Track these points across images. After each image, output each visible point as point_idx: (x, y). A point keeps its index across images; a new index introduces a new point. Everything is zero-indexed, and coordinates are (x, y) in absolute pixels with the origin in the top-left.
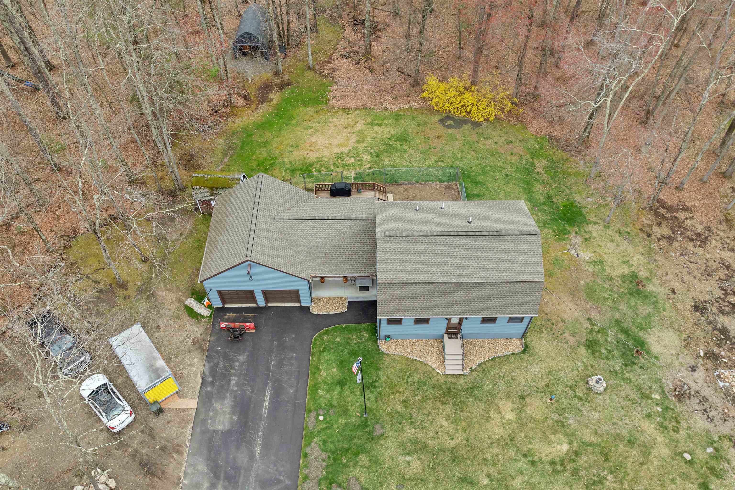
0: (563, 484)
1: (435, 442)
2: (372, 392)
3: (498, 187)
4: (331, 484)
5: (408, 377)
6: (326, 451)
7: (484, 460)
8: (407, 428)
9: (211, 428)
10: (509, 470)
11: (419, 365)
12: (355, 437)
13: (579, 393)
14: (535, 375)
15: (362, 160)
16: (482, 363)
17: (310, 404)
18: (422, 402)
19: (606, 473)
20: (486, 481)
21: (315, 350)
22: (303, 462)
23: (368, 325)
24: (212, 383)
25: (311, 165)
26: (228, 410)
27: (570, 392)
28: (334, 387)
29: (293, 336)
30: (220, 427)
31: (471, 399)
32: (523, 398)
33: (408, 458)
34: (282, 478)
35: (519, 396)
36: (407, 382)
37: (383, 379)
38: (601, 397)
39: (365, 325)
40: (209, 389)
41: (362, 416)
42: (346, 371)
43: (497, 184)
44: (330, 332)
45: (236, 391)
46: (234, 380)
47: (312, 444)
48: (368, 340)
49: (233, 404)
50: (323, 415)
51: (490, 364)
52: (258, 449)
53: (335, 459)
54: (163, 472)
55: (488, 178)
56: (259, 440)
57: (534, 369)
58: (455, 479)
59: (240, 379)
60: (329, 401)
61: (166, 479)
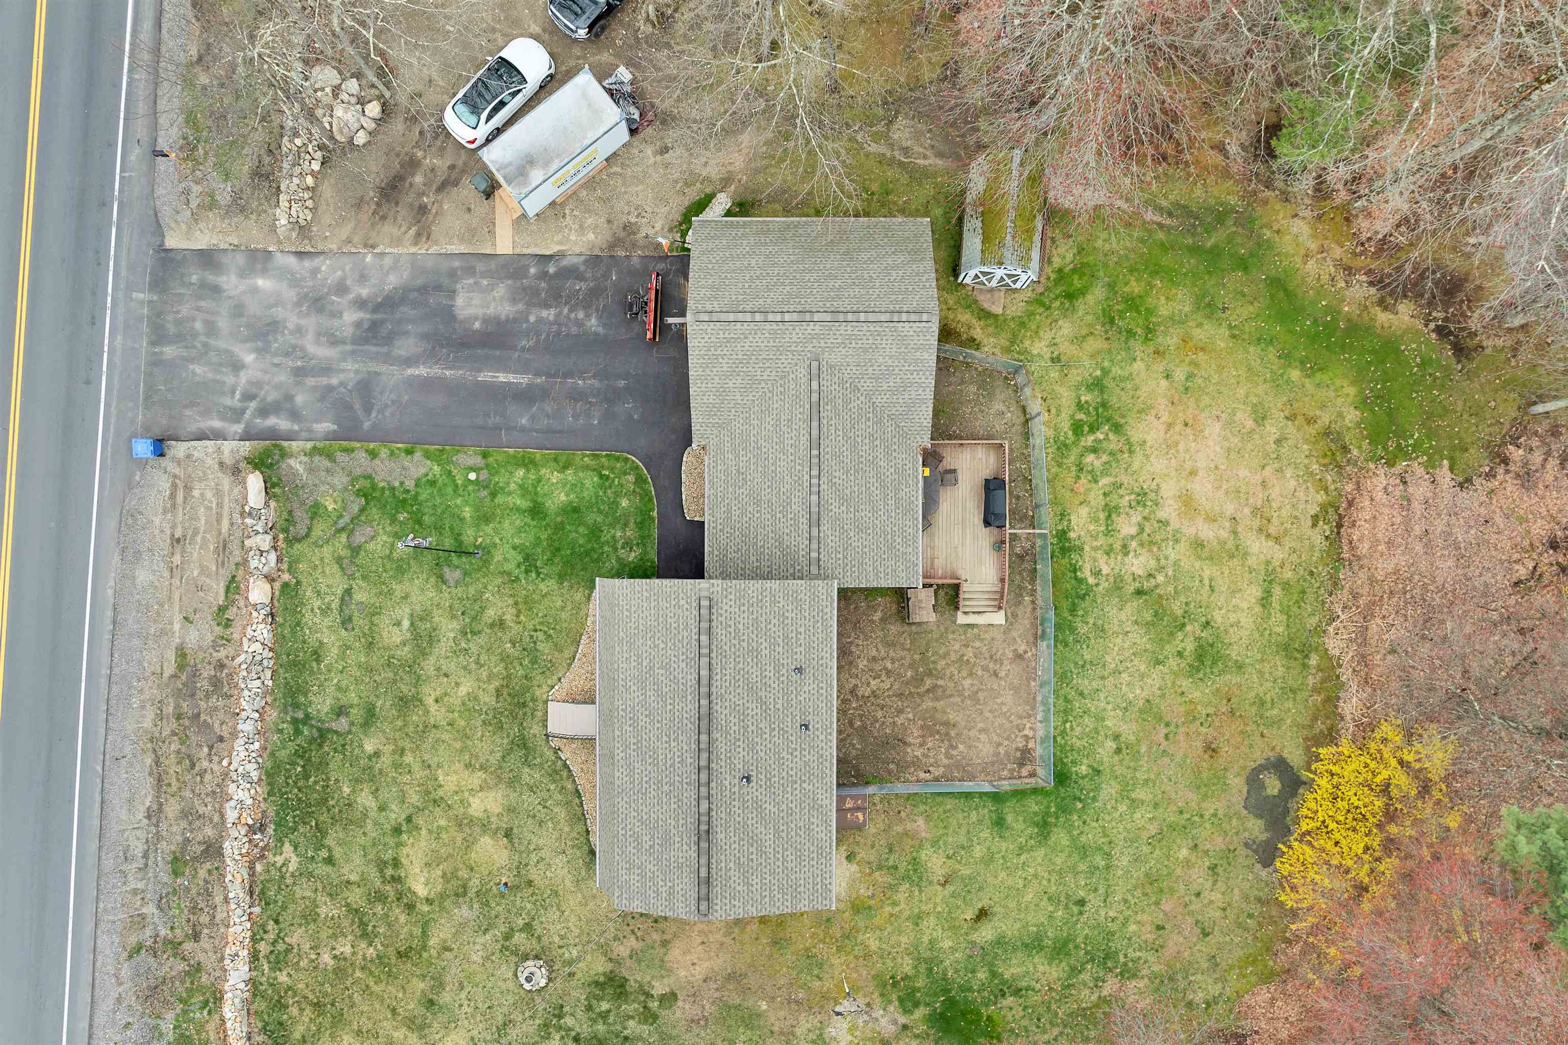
0: (363, 873)
1: (432, 672)
2: (519, 566)
3: (1036, 876)
4: (365, 495)
5: (545, 632)
6: (417, 486)
7: (403, 750)
8: (455, 625)
9: (459, 286)
10: (387, 789)
11: (567, 654)
12: (441, 534)
13: (519, 938)
14: (549, 865)
15: (1126, 554)
16: (570, 771)
17: (497, 456)
18: (501, 654)
19: (379, 946)
20: (369, 748)
21: (603, 460)
22: (398, 449)
23: (653, 562)
24: (544, 275)
25: (1117, 428)
26: (491, 311)
27: (521, 922)
28: (529, 497)
29: (636, 417)
30: (460, 301)
31: (506, 741)
32: (508, 834)
33: (406, 623)
34: (374, 415)
35: (512, 829)
36: (536, 630)
37: (542, 586)
38: (510, 975)
39: (653, 555)
40: (533, 271)
41: (477, 547)
42: (559, 519)
43: (1046, 875)
44: (642, 488)
45: (527, 321)
46: (549, 314)
47: (429, 462)
48: (619, 559)
49: (503, 317)
50: (477, 479)
51: (569, 786)
52: (422, 371)
53: (404, 501)
54: (384, 218)
55: (1063, 856)
56: (436, 371)
57: (560, 865)
58: (372, 698)
59: (551, 324)
60: (502, 489)
61: (373, 225)
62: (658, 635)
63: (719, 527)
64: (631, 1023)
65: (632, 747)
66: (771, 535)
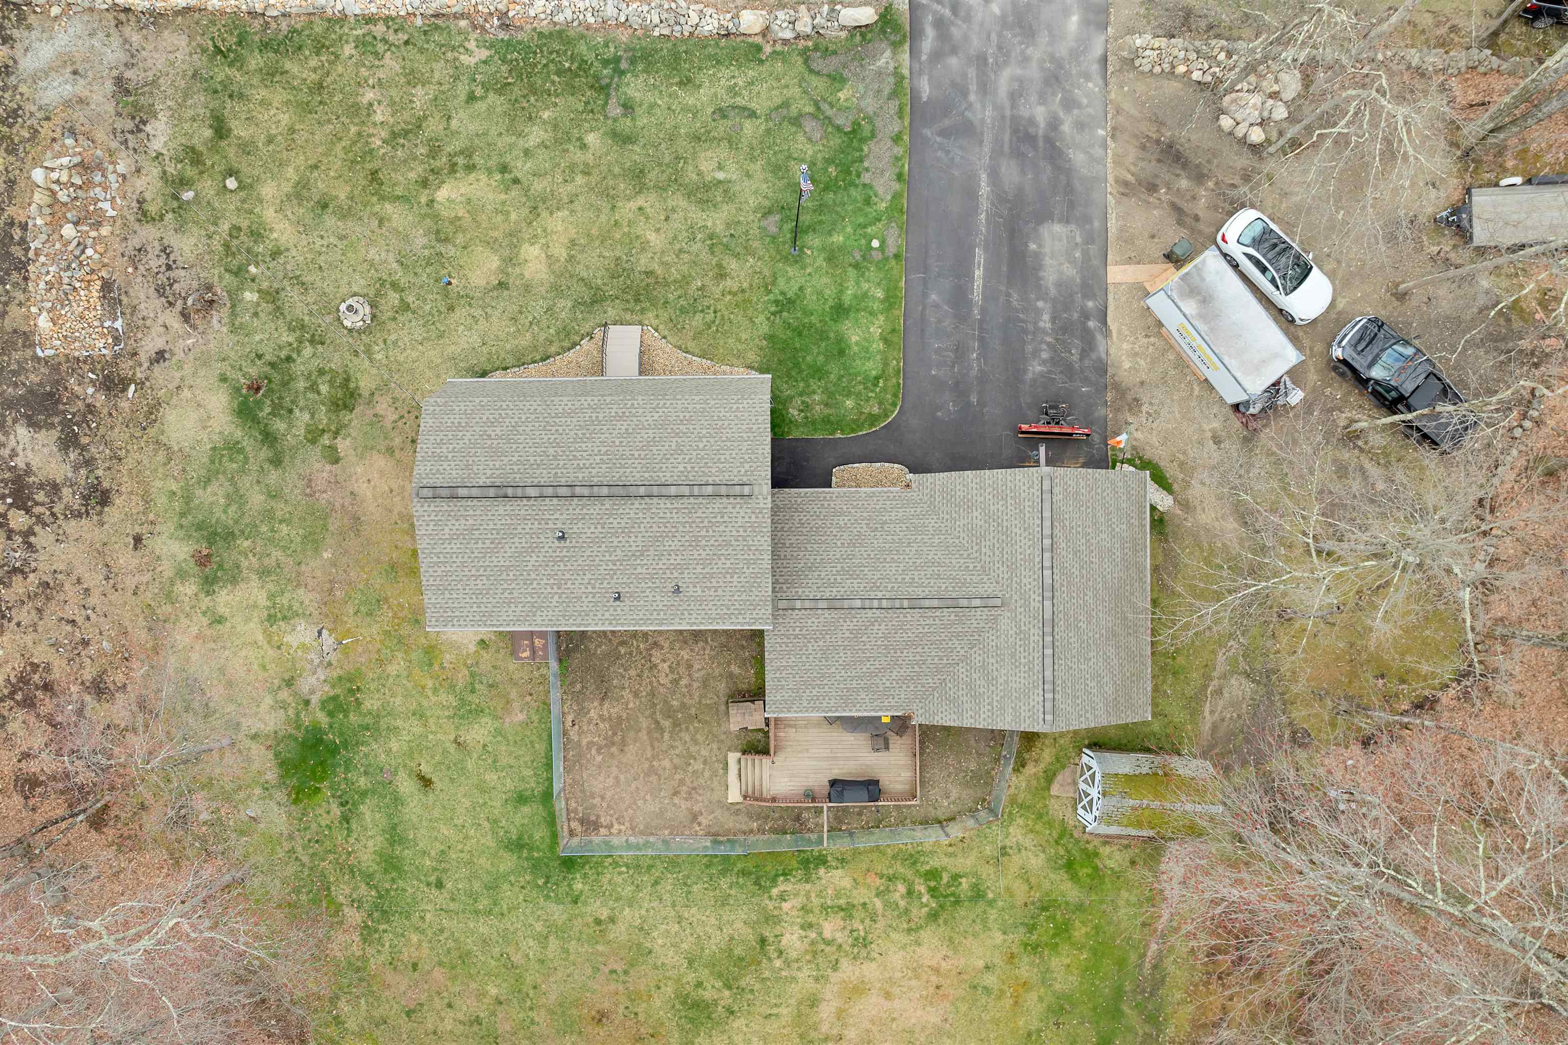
0: (459, 133)
1: (671, 203)
2: (783, 293)
3: (466, 837)
4: (854, 131)
5: (714, 322)
6: (865, 185)
7: (588, 174)
8: (720, 228)
9: (1073, 227)
10: (546, 157)
11: (691, 345)
12: (815, 211)
13: (393, 298)
14: (471, 329)
15: (802, 927)
16: (569, 349)
17: (896, 268)
18: (690, 275)
19: (382, 151)
20: (591, 138)
21: (894, 380)
22: (903, 165)
23: (788, 433)
24: (1086, 316)
25: (933, 916)
26: (1048, 261)
27: (410, 299)
28: (854, 303)
29: (939, 414)
30: (1058, 228)
31: (599, 282)
32: (502, 285)
33: (721, 176)
34: (938, 139)
35: (508, 289)
36: (715, 312)
37: (762, 318)
38: (355, 289)
39: (796, 434)
40: (1090, 304)
41: (801, 249)
42: (832, 335)
43: (467, 848)
44: (865, 421)
45: (1038, 300)
46: (1045, 322)
47: (889, 197)
48: (792, 398)
49: (1042, 274)
50: (872, 248)
51: (553, 349)
52: (984, 189)
53: (849, 173)
54: (1143, 148)
55: (488, 866)
56: (985, 204)
57: (470, 340)
58: (642, 141)
59: (1035, 323)
60: (863, 275)
61: (1136, 136)
62: (712, 440)
63: (826, 504)
64: (306, 416)
65: (594, 415)
66: (818, 558)
